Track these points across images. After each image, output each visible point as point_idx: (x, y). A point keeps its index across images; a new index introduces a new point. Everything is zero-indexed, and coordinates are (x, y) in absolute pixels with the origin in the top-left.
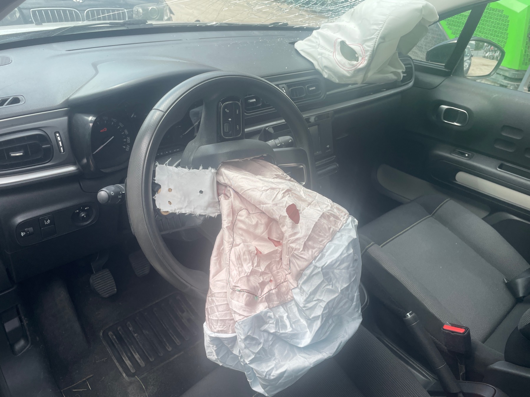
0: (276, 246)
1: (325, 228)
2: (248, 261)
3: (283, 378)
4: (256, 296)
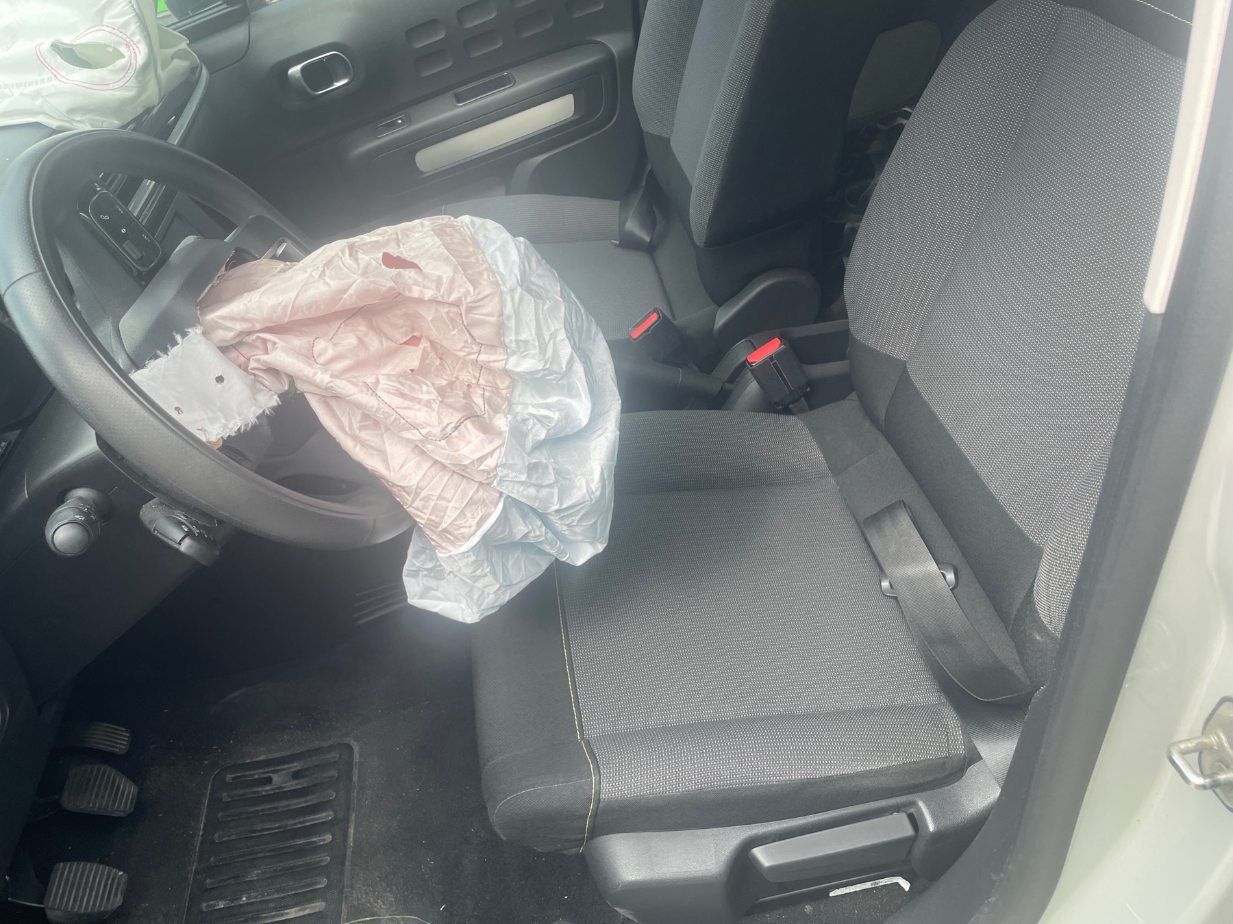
0: (417, 345)
1: (459, 244)
2: (415, 386)
4: (478, 416)
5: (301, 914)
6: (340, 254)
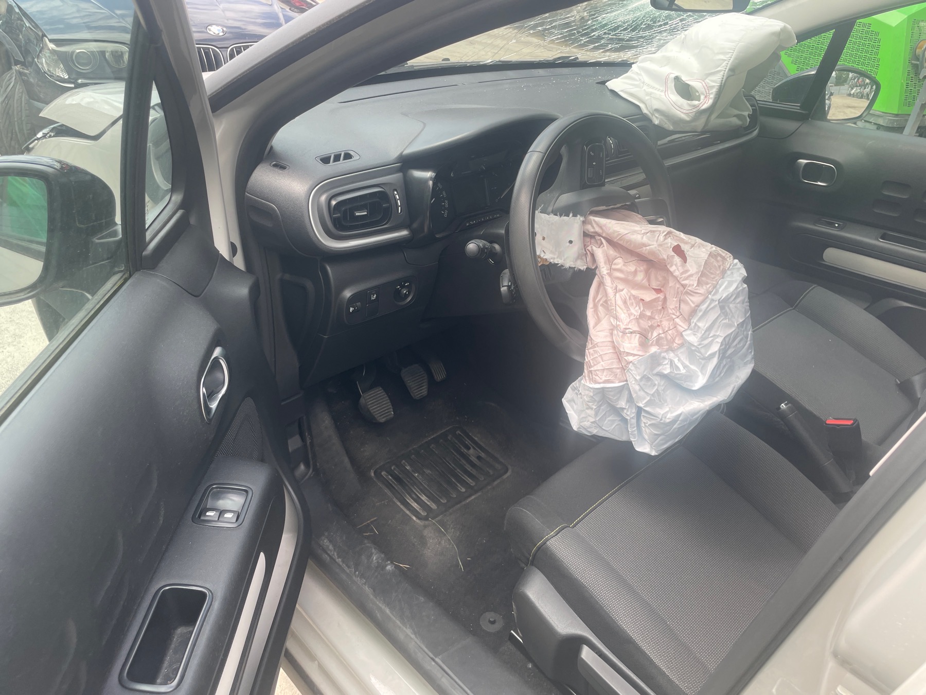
0: (658, 293)
1: (715, 266)
2: (634, 305)
3: (678, 422)
4: (647, 338)
5: (426, 502)
6: (662, 232)
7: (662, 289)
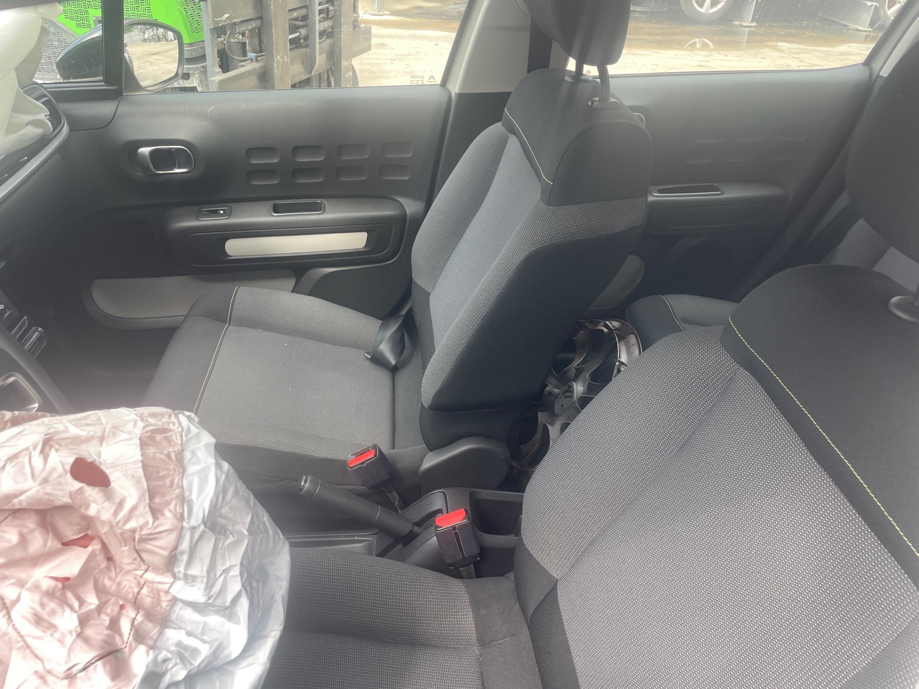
0: (85, 546)
1: (162, 460)
2: (59, 610)
4: (117, 651)
6: (31, 448)
7: (89, 532)
